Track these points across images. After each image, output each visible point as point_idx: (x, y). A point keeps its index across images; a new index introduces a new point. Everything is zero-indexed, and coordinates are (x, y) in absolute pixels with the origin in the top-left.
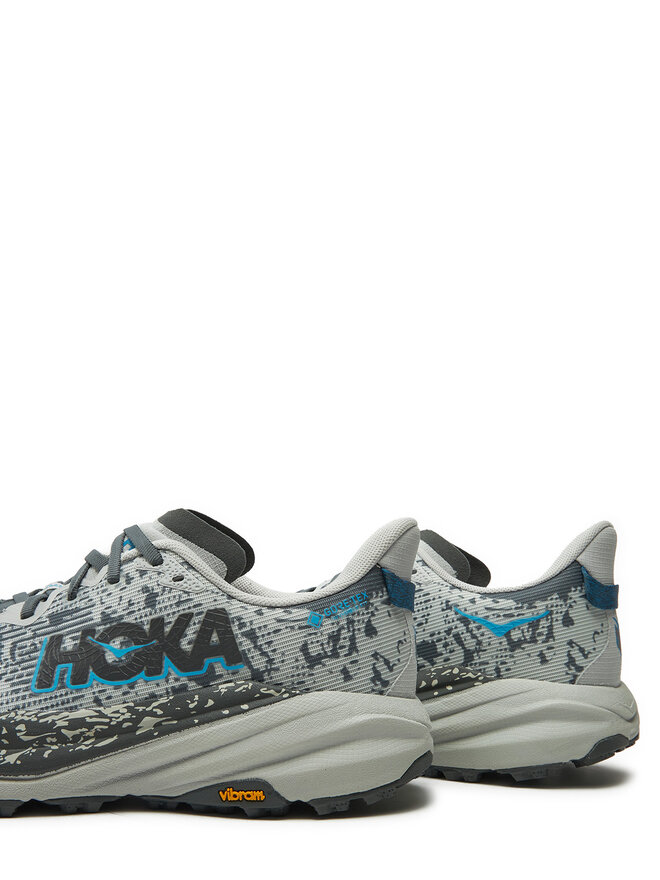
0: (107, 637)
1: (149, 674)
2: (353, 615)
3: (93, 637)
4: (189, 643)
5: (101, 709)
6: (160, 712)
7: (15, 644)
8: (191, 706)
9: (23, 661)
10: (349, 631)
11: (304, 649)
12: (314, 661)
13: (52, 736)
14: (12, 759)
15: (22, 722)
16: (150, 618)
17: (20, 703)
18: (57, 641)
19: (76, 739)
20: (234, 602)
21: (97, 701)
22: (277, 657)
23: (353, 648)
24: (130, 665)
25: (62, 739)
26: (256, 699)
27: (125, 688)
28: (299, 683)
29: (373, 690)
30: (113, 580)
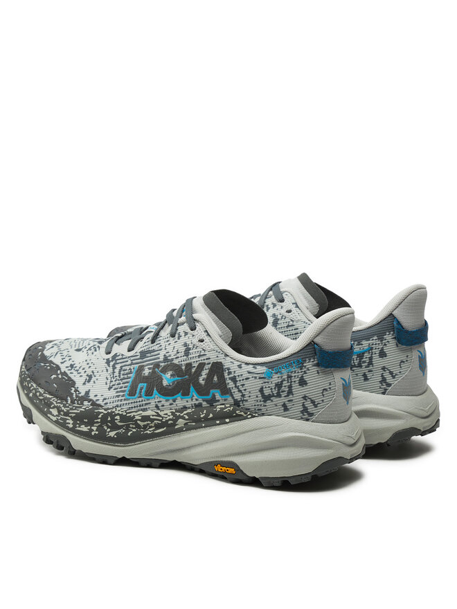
0: (164, 370)
1: (183, 395)
2: (292, 372)
3: (158, 369)
4: (203, 380)
5: (159, 411)
6: (187, 417)
7: (121, 367)
8: (202, 416)
9: (124, 379)
10: (288, 382)
11: (261, 390)
12: (266, 398)
13: (133, 424)
14: (112, 434)
15: (118, 414)
16: (185, 362)
17: (119, 403)
18: (141, 369)
19: (145, 427)
20: (228, 358)
21: (157, 407)
22: (246, 393)
23: (290, 392)
24: (173, 389)
25: (138, 426)
26: (234, 417)
27: (171, 401)
28: (258, 410)
29: (302, 418)
30: (173, 335)
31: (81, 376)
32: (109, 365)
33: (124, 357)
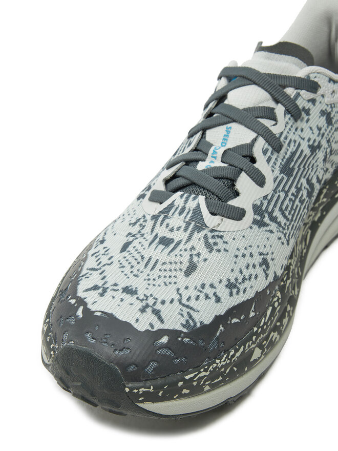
31: (256, 277)
32: (266, 225)
33: (269, 198)
